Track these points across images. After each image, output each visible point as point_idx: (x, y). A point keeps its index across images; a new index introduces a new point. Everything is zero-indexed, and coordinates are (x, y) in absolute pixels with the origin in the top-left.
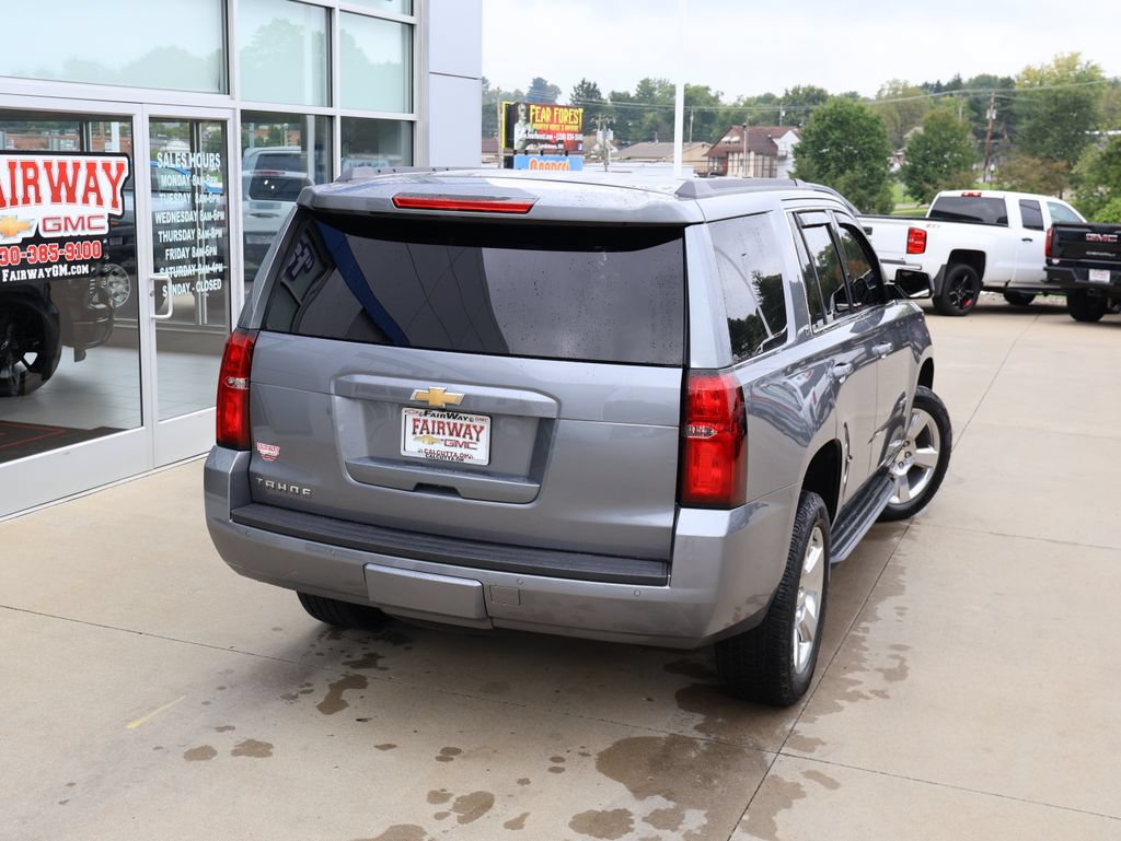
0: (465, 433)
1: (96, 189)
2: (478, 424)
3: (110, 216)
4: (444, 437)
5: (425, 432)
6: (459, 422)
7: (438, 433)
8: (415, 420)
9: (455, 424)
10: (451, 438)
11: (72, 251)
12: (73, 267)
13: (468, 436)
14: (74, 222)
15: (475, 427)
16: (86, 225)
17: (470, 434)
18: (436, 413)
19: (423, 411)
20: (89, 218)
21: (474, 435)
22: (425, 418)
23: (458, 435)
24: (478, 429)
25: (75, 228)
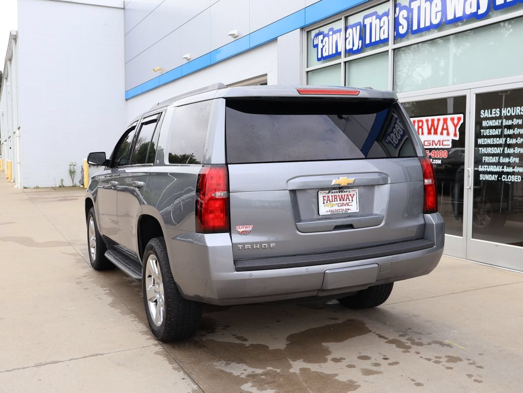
0: (347, 199)
1: (447, 129)
2: (352, 193)
3: (452, 140)
4: (337, 203)
5: (328, 202)
6: (343, 194)
7: (335, 201)
8: (324, 197)
9: (342, 196)
10: (340, 202)
11: (434, 154)
12: (434, 160)
13: (348, 200)
14: (436, 142)
15: (350, 195)
16: (441, 144)
17: (349, 199)
18: (333, 191)
19: (328, 191)
20: (443, 141)
21: (351, 199)
22: (328, 195)
23: (343, 200)
24: (352, 196)
25: (436, 145)
